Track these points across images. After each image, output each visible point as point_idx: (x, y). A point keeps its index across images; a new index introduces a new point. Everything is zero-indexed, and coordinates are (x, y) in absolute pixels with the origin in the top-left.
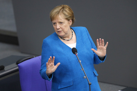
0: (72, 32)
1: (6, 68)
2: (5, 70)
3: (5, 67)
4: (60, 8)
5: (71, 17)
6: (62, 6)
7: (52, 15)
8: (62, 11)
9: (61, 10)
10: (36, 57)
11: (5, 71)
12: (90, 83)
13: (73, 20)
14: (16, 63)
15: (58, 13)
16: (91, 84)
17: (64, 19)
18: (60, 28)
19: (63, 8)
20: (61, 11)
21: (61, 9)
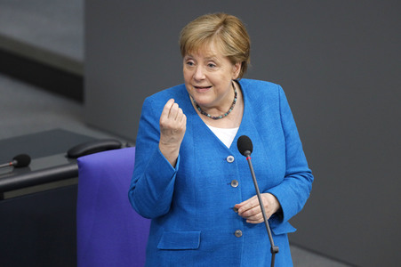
0: (236, 94)
1: (34, 164)
2: (29, 169)
3: (33, 161)
4: (217, 21)
5: (242, 54)
6: (224, 16)
7: (190, 40)
8: (222, 32)
9: (217, 27)
10: (128, 146)
11: (30, 172)
12: (274, 248)
13: (244, 64)
14: (66, 154)
15: (210, 36)
16: (277, 252)
17: (224, 57)
18: (204, 77)
19: (225, 23)
20: (218, 31)
21: (220, 25)
